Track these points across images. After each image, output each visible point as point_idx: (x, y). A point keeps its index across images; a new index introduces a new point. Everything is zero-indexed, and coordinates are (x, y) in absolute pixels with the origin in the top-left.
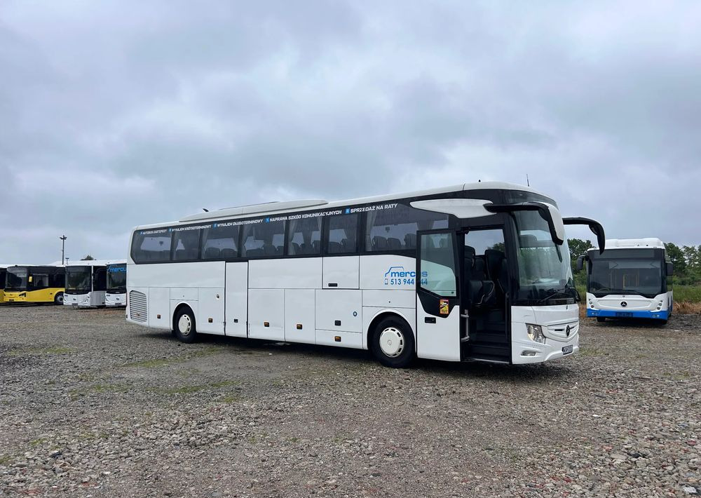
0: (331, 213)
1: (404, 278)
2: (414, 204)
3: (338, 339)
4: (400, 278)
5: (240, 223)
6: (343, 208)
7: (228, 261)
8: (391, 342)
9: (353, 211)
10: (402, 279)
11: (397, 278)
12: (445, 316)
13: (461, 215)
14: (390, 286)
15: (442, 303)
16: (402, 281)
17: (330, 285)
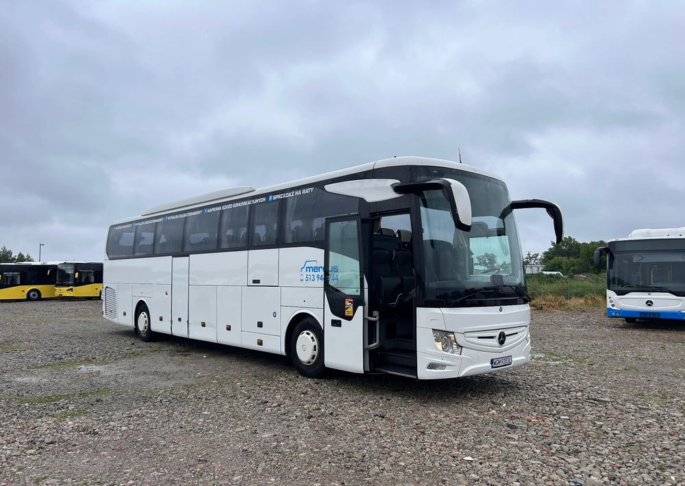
0: (257, 201)
1: (318, 273)
2: (329, 188)
3: (260, 343)
4: (314, 273)
5: (185, 215)
6: (266, 195)
7: (175, 256)
8: (305, 347)
9: (275, 197)
10: (316, 274)
11: (311, 273)
12: (349, 318)
13: (371, 198)
14: (304, 283)
15: (348, 303)
16: (316, 277)
17: (255, 281)
